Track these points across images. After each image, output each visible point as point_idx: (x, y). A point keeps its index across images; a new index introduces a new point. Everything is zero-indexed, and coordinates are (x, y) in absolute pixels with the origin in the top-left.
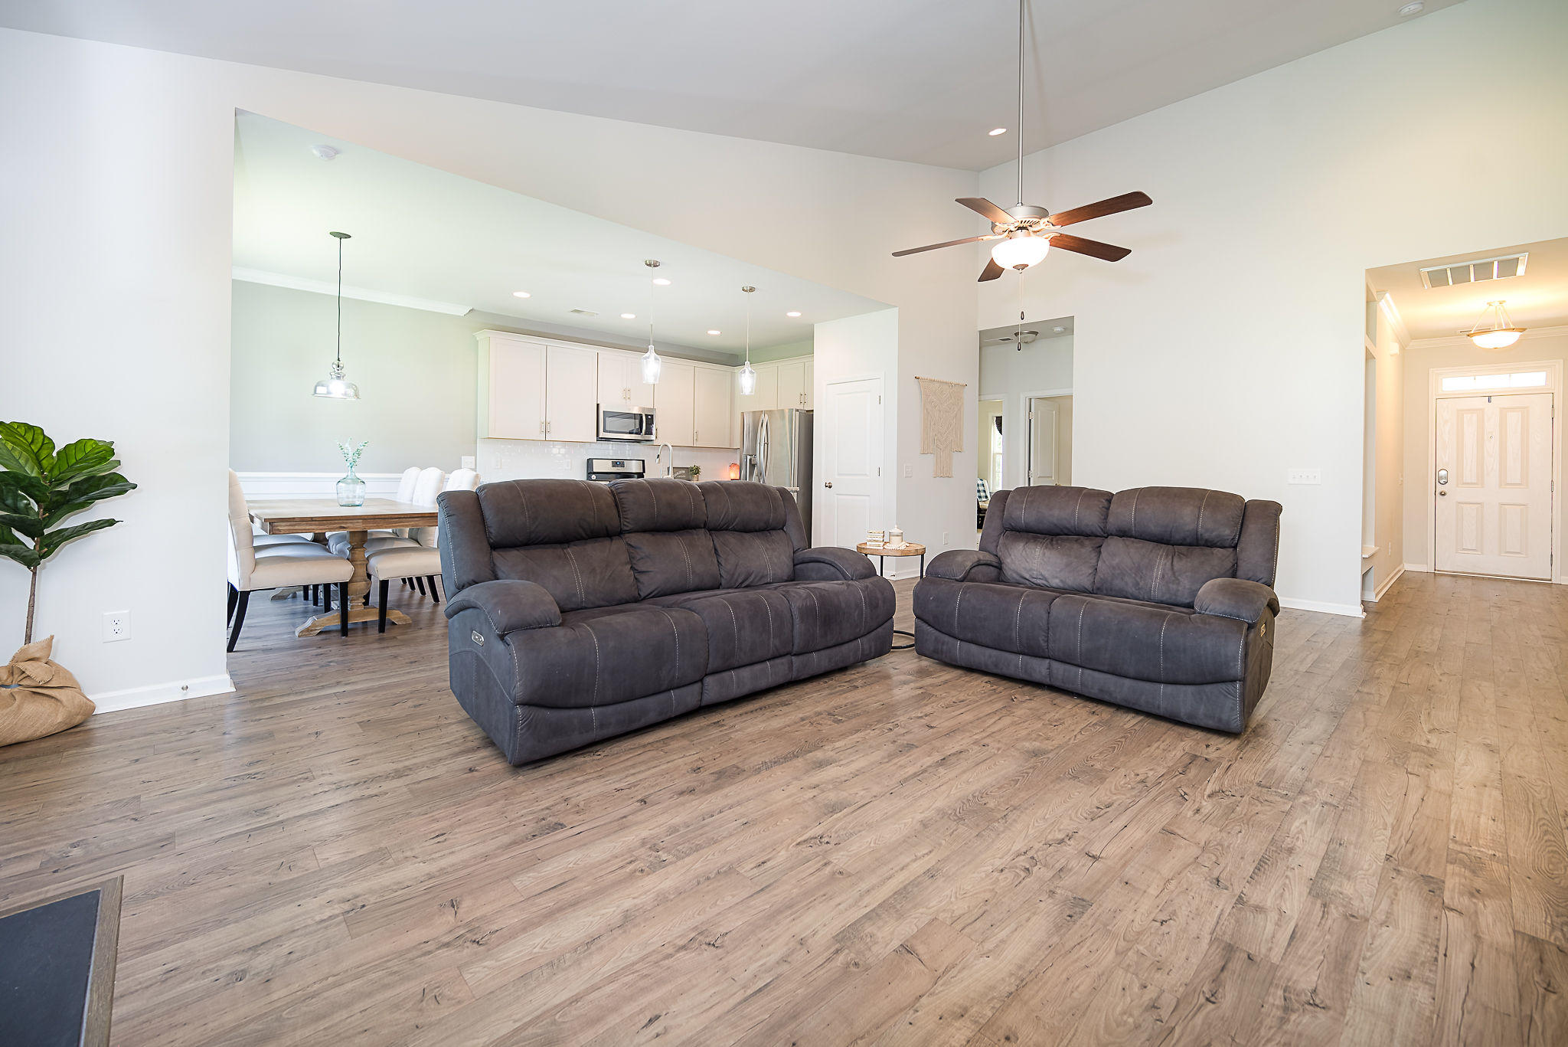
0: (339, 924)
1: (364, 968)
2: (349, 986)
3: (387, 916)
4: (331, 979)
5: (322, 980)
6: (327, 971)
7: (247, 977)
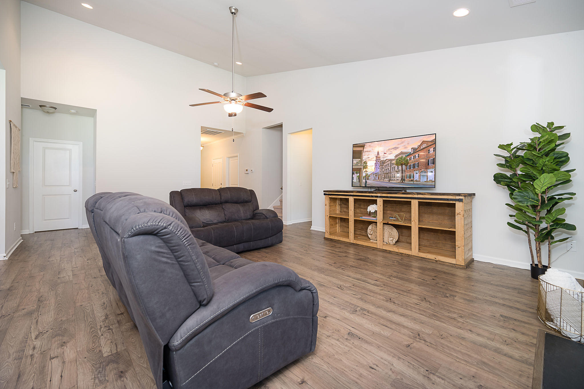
0: (440, 373)
1: (447, 355)
2: (455, 355)
3: (426, 361)
4: (458, 360)
5: (459, 362)
6: (457, 363)
7: (478, 384)
